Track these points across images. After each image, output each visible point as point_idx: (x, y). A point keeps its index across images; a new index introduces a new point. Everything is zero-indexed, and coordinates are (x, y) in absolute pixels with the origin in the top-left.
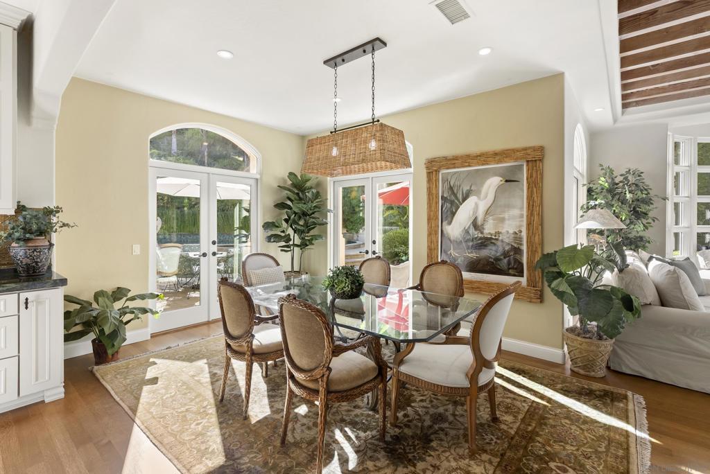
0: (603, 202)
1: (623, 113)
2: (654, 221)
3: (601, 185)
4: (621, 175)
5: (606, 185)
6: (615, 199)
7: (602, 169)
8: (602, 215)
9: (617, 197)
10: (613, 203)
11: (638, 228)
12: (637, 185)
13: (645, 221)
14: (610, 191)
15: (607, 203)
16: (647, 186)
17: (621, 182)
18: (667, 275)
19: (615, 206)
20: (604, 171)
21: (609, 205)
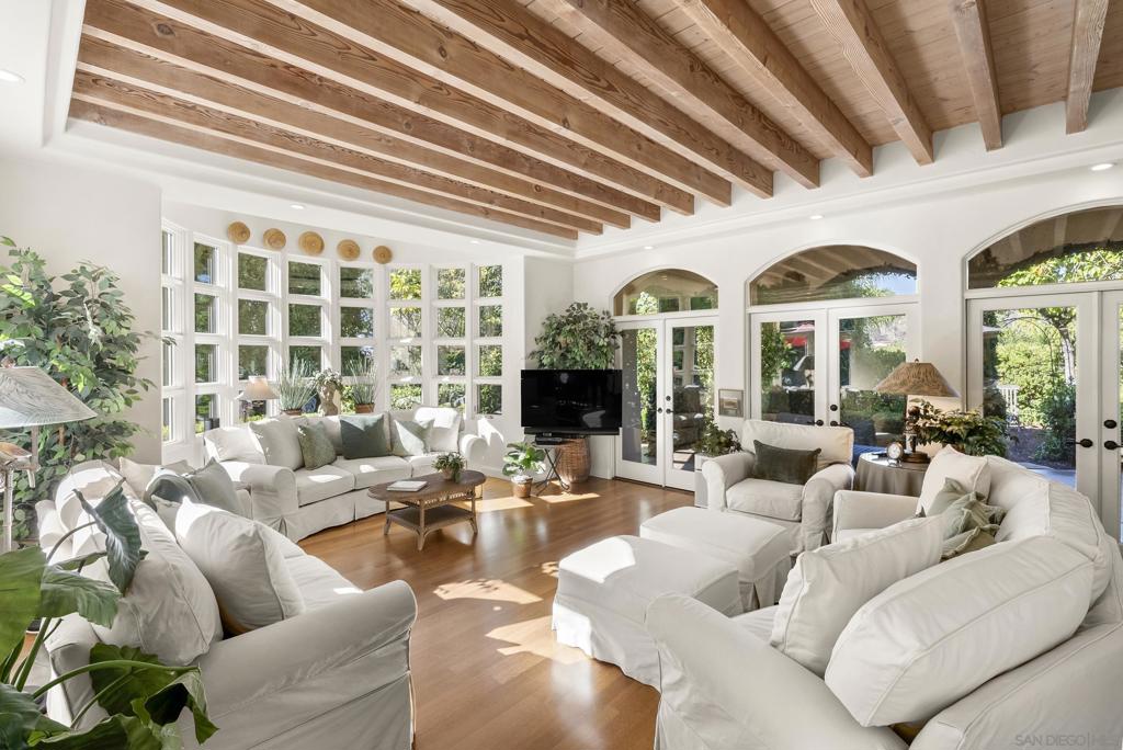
0: (19, 343)
1: (68, 127)
2: (146, 388)
3: (11, 295)
4: (67, 277)
5: (27, 296)
6: (54, 337)
7: (12, 253)
8: (23, 384)
9: (60, 331)
10: (49, 345)
11: (116, 407)
12: (104, 305)
13: (124, 388)
14: (37, 315)
15: (29, 345)
16: (127, 309)
17: (65, 293)
18: (238, 547)
19: (55, 353)
20: (16, 259)
21: (37, 353)
